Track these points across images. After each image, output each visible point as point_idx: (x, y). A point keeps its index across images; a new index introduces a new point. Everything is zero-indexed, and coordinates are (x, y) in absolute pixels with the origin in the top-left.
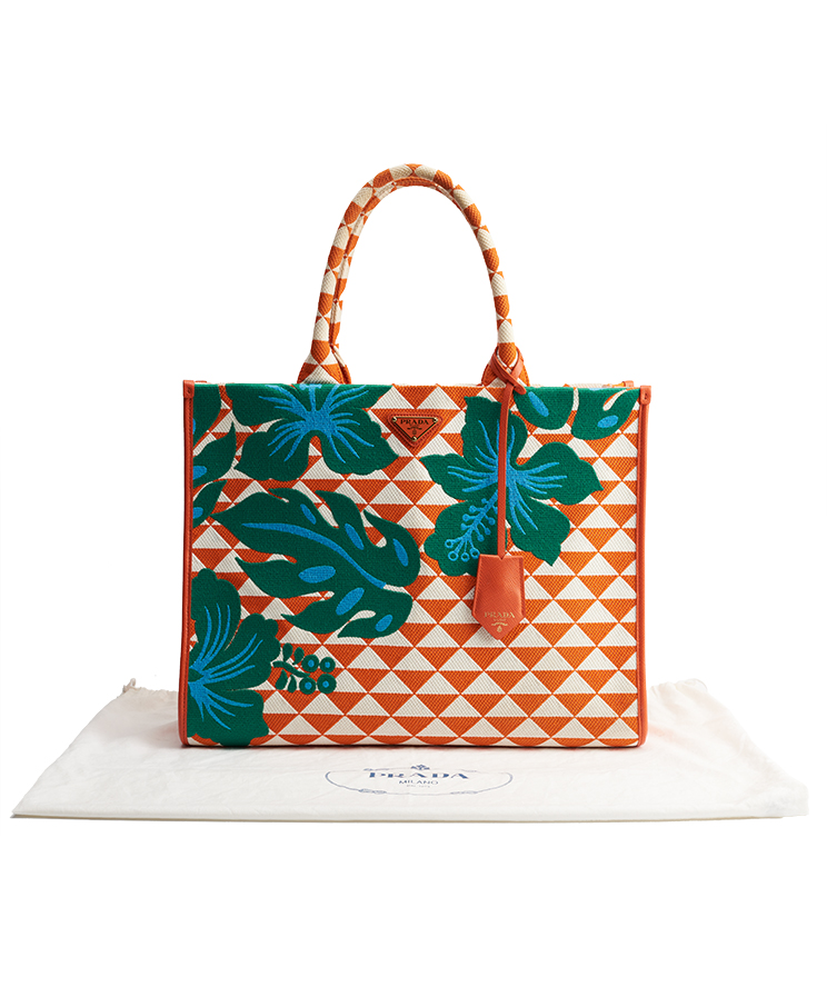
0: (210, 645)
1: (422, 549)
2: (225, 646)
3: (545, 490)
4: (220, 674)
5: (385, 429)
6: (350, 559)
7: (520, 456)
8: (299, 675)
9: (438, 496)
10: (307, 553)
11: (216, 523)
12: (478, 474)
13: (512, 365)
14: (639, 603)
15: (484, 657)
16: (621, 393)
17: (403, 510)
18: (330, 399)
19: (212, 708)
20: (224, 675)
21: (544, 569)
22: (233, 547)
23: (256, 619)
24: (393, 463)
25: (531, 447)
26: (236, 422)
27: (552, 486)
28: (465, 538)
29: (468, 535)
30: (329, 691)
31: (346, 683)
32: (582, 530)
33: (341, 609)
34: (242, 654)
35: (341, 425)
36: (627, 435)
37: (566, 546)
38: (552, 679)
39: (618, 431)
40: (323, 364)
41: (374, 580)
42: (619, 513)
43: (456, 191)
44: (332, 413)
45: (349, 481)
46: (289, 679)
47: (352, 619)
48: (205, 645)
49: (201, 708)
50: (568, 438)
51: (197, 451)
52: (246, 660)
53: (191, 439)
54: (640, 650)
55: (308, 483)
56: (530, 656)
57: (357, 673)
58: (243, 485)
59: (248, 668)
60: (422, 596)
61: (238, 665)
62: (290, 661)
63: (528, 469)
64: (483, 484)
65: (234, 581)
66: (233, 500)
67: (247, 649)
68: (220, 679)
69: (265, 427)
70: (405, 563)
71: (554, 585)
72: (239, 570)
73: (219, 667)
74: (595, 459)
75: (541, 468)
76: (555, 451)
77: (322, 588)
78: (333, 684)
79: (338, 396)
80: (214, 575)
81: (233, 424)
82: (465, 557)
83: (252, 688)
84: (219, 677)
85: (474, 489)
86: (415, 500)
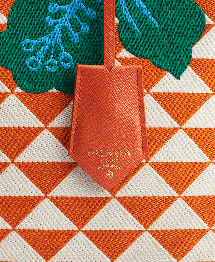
21: (167, 83)
28: (52, 38)
37: (200, 51)
82: (51, 65)
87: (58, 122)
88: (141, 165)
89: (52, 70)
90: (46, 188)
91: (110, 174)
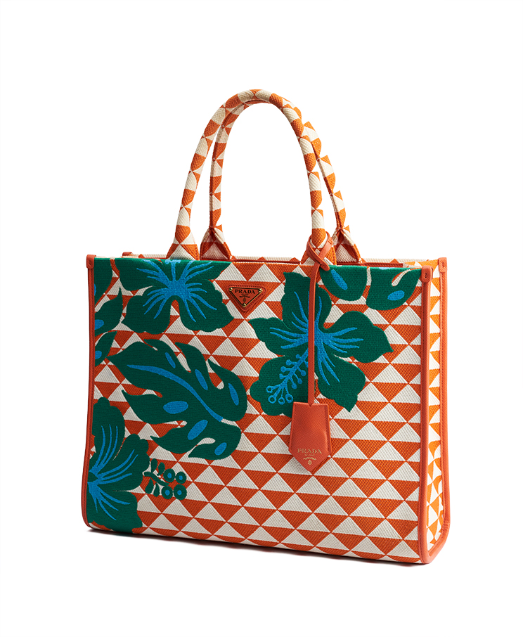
0: (104, 455)
1: (248, 393)
2: (113, 457)
3: (345, 349)
4: (109, 478)
5: (225, 297)
6: (199, 398)
7: (326, 322)
8: (162, 483)
9: (262, 351)
10: (170, 391)
11: (110, 363)
12: (293, 335)
13: (320, 247)
14: (423, 446)
15: (295, 481)
16: (406, 272)
17: (235, 361)
18: (186, 271)
19: (103, 503)
21: (343, 414)
22: (121, 382)
23: (134, 437)
24: (230, 324)
25: (335, 315)
26: (122, 288)
27: (351, 347)
28: (282, 386)
29: (284, 383)
30: (182, 498)
31: (194, 493)
32: (375, 384)
33: (192, 435)
34: (124, 464)
35: (193, 292)
37: (362, 397)
38: (349, 504)
39: (406, 304)
40: (183, 243)
41: (214, 415)
42: (407, 371)
43: (284, 109)
44: (187, 283)
45: (198, 336)
46: (155, 486)
47: (199, 444)
48: (100, 456)
49: (96, 503)
50: (364, 308)
51: (97, 309)
52: (127, 468)
53: (94, 300)
54: (422, 485)
55: (170, 336)
56: (332, 484)
57: (202, 487)
58: (128, 335)
59: (127, 475)
60: (248, 430)
61: (121, 472)
62: (156, 472)
63: (333, 332)
64: (297, 343)
65: (120, 409)
66: (121, 347)
67: (127, 461)
68: (109, 482)
69: (141, 292)
70: (237, 403)
71: (351, 427)
72: (123, 400)
73: (108, 473)
74: (386, 326)
75: (343, 332)
76: (353, 318)
77: (179, 418)
78: (185, 493)
79: (191, 270)
80: (108, 402)
81: (120, 289)
82: (281, 401)
83: (130, 491)
84: (108, 480)
85: (290, 346)
86: (244, 353)
87: (286, 431)
88: (329, 458)
89: (282, 403)
90: (277, 467)
91: (310, 463)
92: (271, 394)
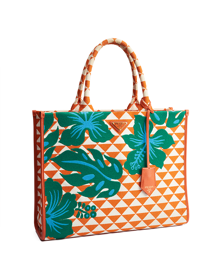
0: (52, 204)
2: (58, 204)
3: (158, 145)
4: (57, 214)
5: (109, 127)
6: (100, 172)
7: (151, 134)
8: (84, 212)
9: (127, 149)
10: (85, 170)
11: (52, 162)
12: (138, 140)
14: (185, 179)
15: (142, 201)
16: (181, 112)
17: (117, 154)
18: (92, 117)
19: (55, 227)
20: (58, 215)
21: (159, 170)
22: (58, 170)
23: (68, 194)
24: (113, 138)
25: (154, 131)
27: (161, 143)
28: (136, 162)
30: (94, 217)
31: (100, 213)
32: (169, 157)
33: (97, 189)
34: (64, 207)
36: (182, 126)
37: (165, 163)
38: (162, 206)
39: (179, 125)
40: (89, 104)
41: (108, 178)
42: (179, 151)
44: (92, 122)
45: (98, 145)
46: (81, 214)
47: (101, 192)
48: (51, 205)
49: (51, 227)
50: (165, 127)
51: (45, 137)
52: (66, 208)
53: (43, 132)
54: (186, 194)
55: (85, 146)
56: (156, 199)
57: (103, 210)
58: (61, 148)
59: (66, 211)
60: (124, 182)
61: (63, 211)
62: (81, 208)
63: (153, 138)
64: (140, 144)
65: (60, 181)
66: (58, 153)
67: (65, 205)
68: (57, 216)
69: (69, 127)
71: (162, 175)
72: (61, 177)
73: (56, 212)
74: (173, 134)
75: (158, 137)
76: (161, 132)
77: (90, 182)
78: (95, 214)
79: (94, 116)
80: (52, 180)
81: (58, 127)
83: (68, 219)
84: (56, 216)
85: (138, 145)
86: (120, 150)
88: (155, 189)
89: (136, 169)
90: (136, 196)
91: (149, 192)
92: (132, 166)
